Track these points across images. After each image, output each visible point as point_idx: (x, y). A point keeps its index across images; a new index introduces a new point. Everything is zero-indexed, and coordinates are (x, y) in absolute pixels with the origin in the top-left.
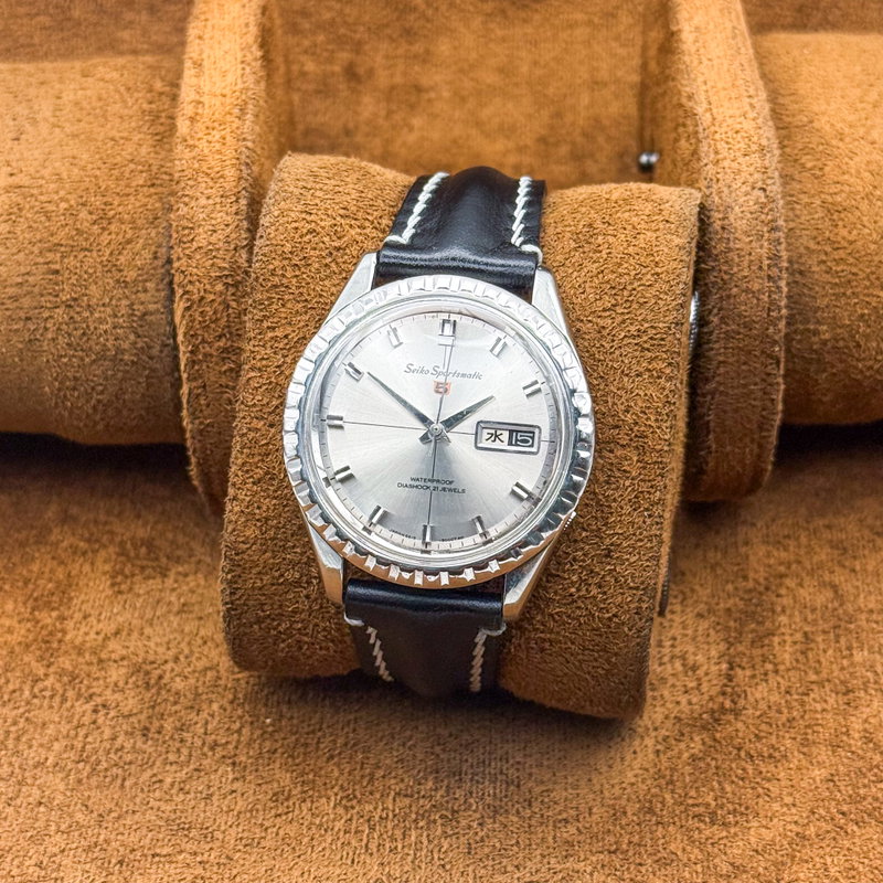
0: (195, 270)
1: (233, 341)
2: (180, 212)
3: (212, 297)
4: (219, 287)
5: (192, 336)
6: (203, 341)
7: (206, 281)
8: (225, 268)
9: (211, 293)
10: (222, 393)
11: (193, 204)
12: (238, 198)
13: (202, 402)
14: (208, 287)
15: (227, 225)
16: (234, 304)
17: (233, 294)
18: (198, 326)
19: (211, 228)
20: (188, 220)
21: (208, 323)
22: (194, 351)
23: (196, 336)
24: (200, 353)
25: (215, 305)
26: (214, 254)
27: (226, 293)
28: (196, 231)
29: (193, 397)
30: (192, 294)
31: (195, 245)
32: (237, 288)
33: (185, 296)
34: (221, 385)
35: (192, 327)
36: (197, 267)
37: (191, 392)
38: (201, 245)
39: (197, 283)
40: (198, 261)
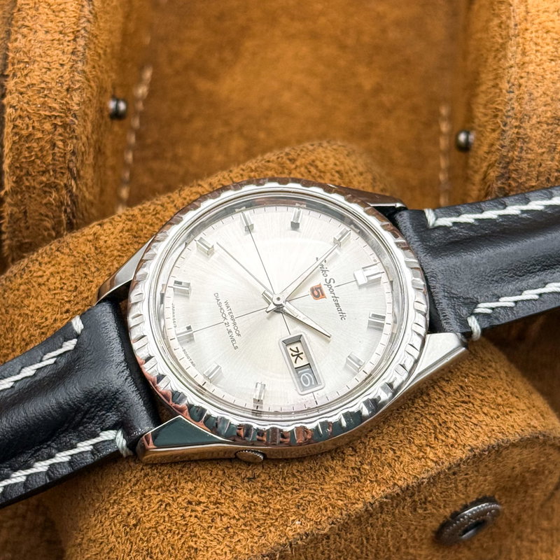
0: (25, 105)
1: (55, 178)
2: (17, 44)
3: (39, 135)
4: (48, 126)
5: (17, 167)
6: (28, 174)
7: (35, 119)
8: (55, 109)
9: (39, 130)
10: (42, 220)
11: (31, 36)
12: (76, 37)
13: (22, 225)
14: (36, 124)
15: (62, 65)
16: (60, 144)
17: (60, 135)
18: (24, 160)
19: (46, 65)
20: (24, 52)
21: (33, 158)
22: (18, 181)
23: (21, 168)
24: (23, 183)
25: (42, 143)
26: (46, 92)
27: (53, 133)
28: (31, 67)
29: (14, 220)
30: (21, 129)
31: (28, 81)
32: (65, 129)
33: (14, 131)
34: (41, 214)
35: (18, 159)
36: (28, 103)
37: (11, 215)
38: (34, 82)
39: (27, 119)
40: (29, 97)
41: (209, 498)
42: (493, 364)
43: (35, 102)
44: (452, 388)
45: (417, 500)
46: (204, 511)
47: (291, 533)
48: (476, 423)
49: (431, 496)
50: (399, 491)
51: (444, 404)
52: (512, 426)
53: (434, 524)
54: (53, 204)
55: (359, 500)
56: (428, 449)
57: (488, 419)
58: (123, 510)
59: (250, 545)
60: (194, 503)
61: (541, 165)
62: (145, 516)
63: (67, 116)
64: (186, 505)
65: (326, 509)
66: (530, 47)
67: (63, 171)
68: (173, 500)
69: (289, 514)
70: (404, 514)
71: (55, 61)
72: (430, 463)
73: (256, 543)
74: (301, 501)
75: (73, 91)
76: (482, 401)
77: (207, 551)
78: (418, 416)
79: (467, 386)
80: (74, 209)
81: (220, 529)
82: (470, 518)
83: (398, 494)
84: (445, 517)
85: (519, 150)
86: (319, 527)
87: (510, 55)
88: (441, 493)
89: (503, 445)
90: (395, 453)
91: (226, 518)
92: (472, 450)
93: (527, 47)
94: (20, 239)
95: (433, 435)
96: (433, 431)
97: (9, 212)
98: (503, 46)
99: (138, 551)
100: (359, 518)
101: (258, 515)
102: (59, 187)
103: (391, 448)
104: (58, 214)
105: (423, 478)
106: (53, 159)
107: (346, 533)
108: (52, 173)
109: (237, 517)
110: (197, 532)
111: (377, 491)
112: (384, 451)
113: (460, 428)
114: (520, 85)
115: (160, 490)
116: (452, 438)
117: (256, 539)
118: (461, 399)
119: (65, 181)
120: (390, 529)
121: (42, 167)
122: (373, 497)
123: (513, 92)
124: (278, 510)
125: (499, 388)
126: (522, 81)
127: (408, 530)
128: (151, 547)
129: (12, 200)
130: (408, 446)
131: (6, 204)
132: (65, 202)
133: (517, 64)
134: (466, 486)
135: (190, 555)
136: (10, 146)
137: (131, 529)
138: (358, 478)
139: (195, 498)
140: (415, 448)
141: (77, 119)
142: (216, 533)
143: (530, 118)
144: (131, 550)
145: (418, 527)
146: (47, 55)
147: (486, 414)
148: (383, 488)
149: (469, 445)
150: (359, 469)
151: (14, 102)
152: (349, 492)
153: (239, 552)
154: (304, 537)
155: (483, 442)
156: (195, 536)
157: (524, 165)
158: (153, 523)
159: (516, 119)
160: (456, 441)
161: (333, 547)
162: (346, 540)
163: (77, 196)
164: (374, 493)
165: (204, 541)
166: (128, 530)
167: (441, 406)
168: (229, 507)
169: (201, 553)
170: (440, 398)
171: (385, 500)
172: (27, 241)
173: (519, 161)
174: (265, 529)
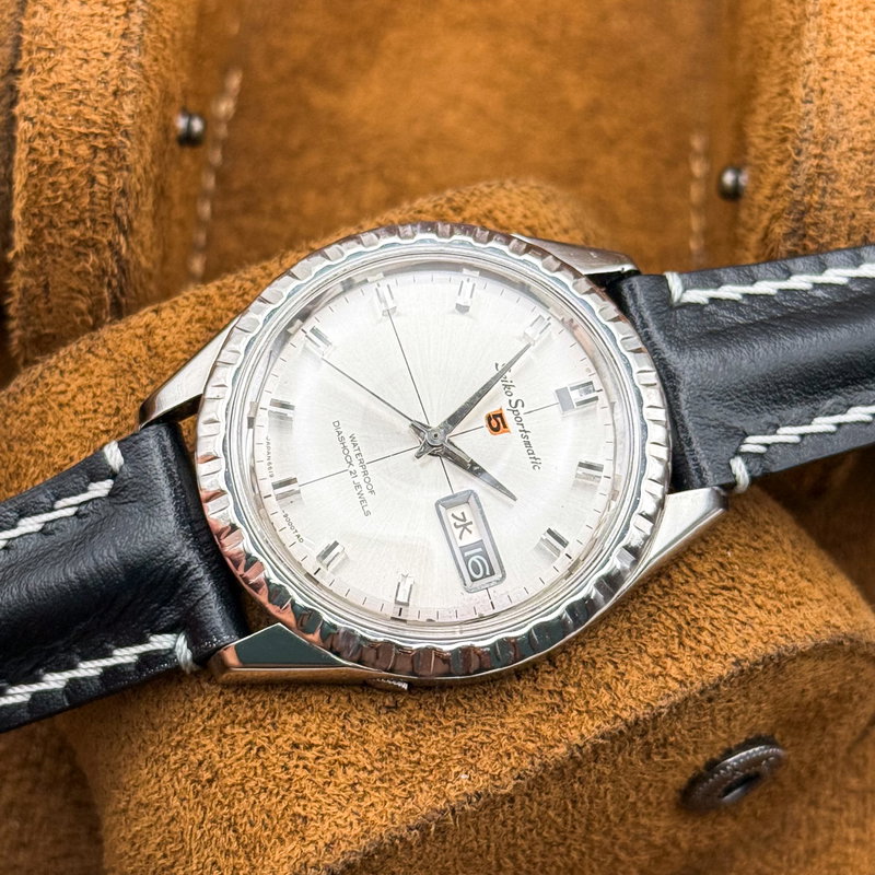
0: (49, 117)
1: (94, 232)
2: (36, 21)
3: (70, 164)
4: (83, 150)
5: (34, 215)
6: (51, 224)
7: (64, 138)
8: (95, 123)
9: (69, 156)
10: (72, 298)
11: (59, 10)
12: (129, 11)
13: (41, 306)
14: (66, 147)
15: (106, 54)
16: (102, 178)
17: (103, 164)
18: (45, 203)
19: (82, 54)
20: (48, 35)
21: (60, 200)
22: (36, 236)
23: (40, 216)
24: (44, 240)
25: (75, 177)
26: (80, 97)
27: (91, 161)
28: (58, 57)
29: (28, 297)
30: (42, 155)
31: (54, 79)
32: (111, 155)
33: (31, 157)
34: (71, 289)
35: (35, 202)
36: (52, 114)
37: (25, 290)
38: (62, 80)
39: (51, 138)
40: (55, 103)
41: (325, 738)
42: (772, 529)
43: (64, 112)
44: (707, 566)
45: (652, 741)
46: (318, 758)
47: (453, 793)
48: (744, 620)
49: (673, 734)
50: (623, 728)
51: (695, 590)
52: (802, 626)
53: (677, 779)
54: (89, 273)
55: (560, 741)
56: (669, 661)
57: (763, 615)
58: (192, 757)
59: (389, 811)
60: (302, 746)
61: (853, 216)
62: (225, 767)
63: (113, 135)
64: (289, 749)
65: (509, 755)
66: (839, 32)
67: (107, 221)
68: (270, 742)
69: (450, 763)
70: (631, 764)
71: (96, 48)
72: (671, 684)
73: (399, 808)
74: (470, 743)
75: (123, 95)
76: (753, 585)
77: (322, 820)
78: (652, 610)
79: (730, 564)
80: (124, 280)
81: (343, 786)
82: (735, 770)
83: (621, 732)
84: (696, 768)
85: (820, 192)
86: (498, 783)
87: (807, 44)
88: (690, 731)
89: (787, 654)
90: (617, 668)
91: (352, 769)
92: (738, 663)
93: (834, 32)
94: (37, 328)
95: (677, 640)
96: (676, 634)
97: (21, 286)
98: (796, 31)
99: (214, 822)
100: (561, 768)
101: (402, 765)
102: (100, 246)
103: (610, 661)
104: (97, 288)
105: (661, 707)
106: (92, 203)
107: (540, 793)
108: (88, 224)
109: (369, 768)
110: (306, 792)
111: (589, 727)
112: (598, 665)
113: (718, 629)
114: (822, 92)
115: (249, 726)
116: (706, 644)
117: (399, 802)
118: (721, 584)
119: (110, 237)
120: (609, 785)
121: (74, 214)
122: (582, 736)
123: (811, 102)
124: (434, 757)
125: (781, 567)
126: (825, 85)
127: (637, 788)
128: (235, 815)
129: (25, 265)
130: (637, 656)
131: (16, 273)
132: (109, 270)
133: (818, 58)
134: (729, 720)
135: (296, 826)
136: (24, 181)
137: (203, 787)
138: (558, 706)
139: (303, 739)
140: (648, 660)
141: (129, 139)
142: (336, 792)
143: (837, 142)
144: (204, 819)
145: (654, 784)
146: (84, 38)
147: (760, 607)
148: (597, 723)
149: (734, 655)
150: (560, 694)
151: (31, 112)
152: (545, 729)
153: (373, 822)
154: (474, 800)
155: (755, 651)
156: (304, 797)
157: (827, 216)
158: (238, 777)
159: (816, 143)
160: (712, 648)
161: (520, 814)
162: (539, 804)
163: (127, 262)
164: (584, 729)
165: (317, 805)
166: (199, 787)
167: (689, 595)
168: (356, 752)
169: (313, 823)
170: (687, 582)
171: (601, 741)
172: (47, 331)
173: (820, 210)
174: (413, 786)
